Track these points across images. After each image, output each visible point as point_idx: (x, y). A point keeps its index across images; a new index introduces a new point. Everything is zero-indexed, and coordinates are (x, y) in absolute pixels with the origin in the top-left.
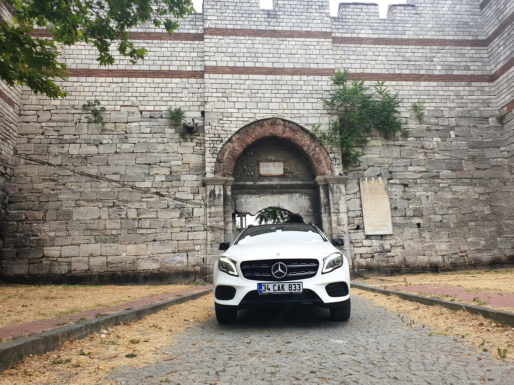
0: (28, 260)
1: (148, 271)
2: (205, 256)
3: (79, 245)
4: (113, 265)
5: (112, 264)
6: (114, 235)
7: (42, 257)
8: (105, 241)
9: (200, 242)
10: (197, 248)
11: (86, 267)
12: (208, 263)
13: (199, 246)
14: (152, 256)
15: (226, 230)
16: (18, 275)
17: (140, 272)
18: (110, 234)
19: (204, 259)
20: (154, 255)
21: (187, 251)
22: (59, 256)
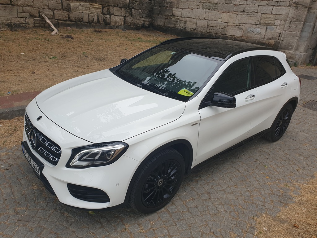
0: (165, 16)
1: (233, 37)
2: (282, 31)
3: (192, 9)
4: (211, 28)
6: (215, 3)
7: (172, 16)
8: (209, 8)
9: (281, 17)
11: (194, 27)
12: (282, 38)
13: (279, 21)
14: (239, 24)
16: (160, 25)
17: (227, 37)
19: (280, 34)
21: (267, 25)
22: (180, 16)
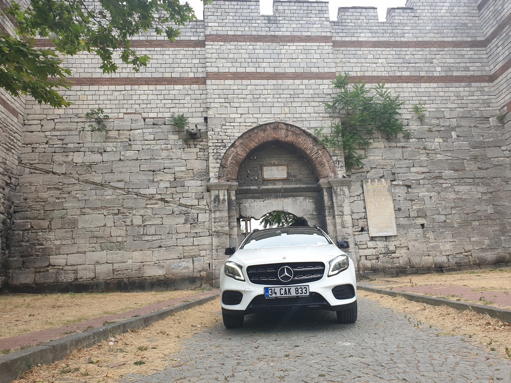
0: (34, 269)
1: (154, 278)
2: (211, 261)
3: (85, 253)
4: (120, 272)
5: (118, 271)
6: (119, 242)
7: (48, 266)
8: (110, 249)
9: (205, 247)
10: (203, 253)
11: (92, 275)
12: (214, 268)
13: (205, 251)
14: (158, 262)
15: (231, 235)
16: (25, 284)
17: (146, 279)
18: (115, 241)
19: (209, 264)
20: (160, 262)
21: (192, 257)
22: (65, 264)
